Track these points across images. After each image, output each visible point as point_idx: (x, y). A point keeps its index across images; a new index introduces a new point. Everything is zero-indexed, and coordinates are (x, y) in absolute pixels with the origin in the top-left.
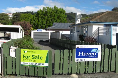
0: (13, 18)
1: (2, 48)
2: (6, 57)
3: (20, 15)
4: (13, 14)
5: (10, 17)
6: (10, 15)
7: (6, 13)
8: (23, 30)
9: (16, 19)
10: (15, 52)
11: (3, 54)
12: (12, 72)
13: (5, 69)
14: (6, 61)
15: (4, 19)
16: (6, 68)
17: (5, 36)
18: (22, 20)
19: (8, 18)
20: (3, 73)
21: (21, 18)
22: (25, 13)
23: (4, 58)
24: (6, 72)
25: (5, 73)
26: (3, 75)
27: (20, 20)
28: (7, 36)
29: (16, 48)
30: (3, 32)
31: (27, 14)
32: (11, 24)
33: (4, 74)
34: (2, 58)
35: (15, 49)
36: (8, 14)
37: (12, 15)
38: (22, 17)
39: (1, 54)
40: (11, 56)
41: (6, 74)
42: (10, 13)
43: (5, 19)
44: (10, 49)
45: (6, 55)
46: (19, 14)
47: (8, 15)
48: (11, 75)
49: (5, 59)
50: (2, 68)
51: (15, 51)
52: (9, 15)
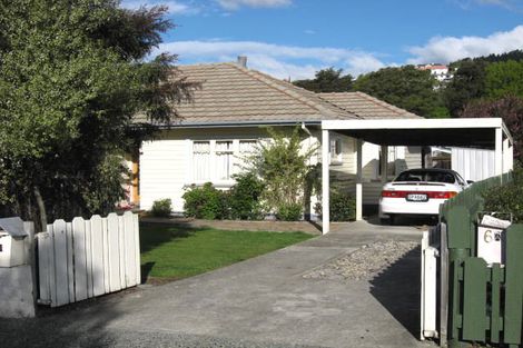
0: (454, 85)
1: (444, 220)
2: (463, 265)
3: (482, 68)
4: (451, 67)
5: (440, 78)
6: (438, 71)
7: (420, 66)
8: (509, 138)
9: (468, 89)
10: (500, 242)
11: (445, 251)
12: (488, 333)
13: (457, 318)
14: (462, 283)
15: (413, 92)
16: (461, 312)
17: (426, 167)
18: (495, 90)
19: (429, 86)
20: (444, 332)
21: (488, 84)
22: (505, 57)
23: (452, 266)
24: (461, 330)
25: (455, 334)
26: (444, 341)
27: (487, 90)
28: (435, 163)
29: (506, 224)
30: (420, 148)
31: (514, 63)
32: (445, 110)
33: (449, 337)
34: (444, 264)
35: (504, 230)
36: (428, 66)
37: (445, 71)
38: (491, 76)
39: (439, 249)
40: (482, 260)
41: (460, 339)
42: (438, 65)
43: (417, 92)
44: (477, 225)
45: (461, 254)
46: (478, 67)
47: (429, 71)
48: (482, 344)
49: (458, 270)
50: (442, 310)
51: (503, 237)
52: (433, 72)
